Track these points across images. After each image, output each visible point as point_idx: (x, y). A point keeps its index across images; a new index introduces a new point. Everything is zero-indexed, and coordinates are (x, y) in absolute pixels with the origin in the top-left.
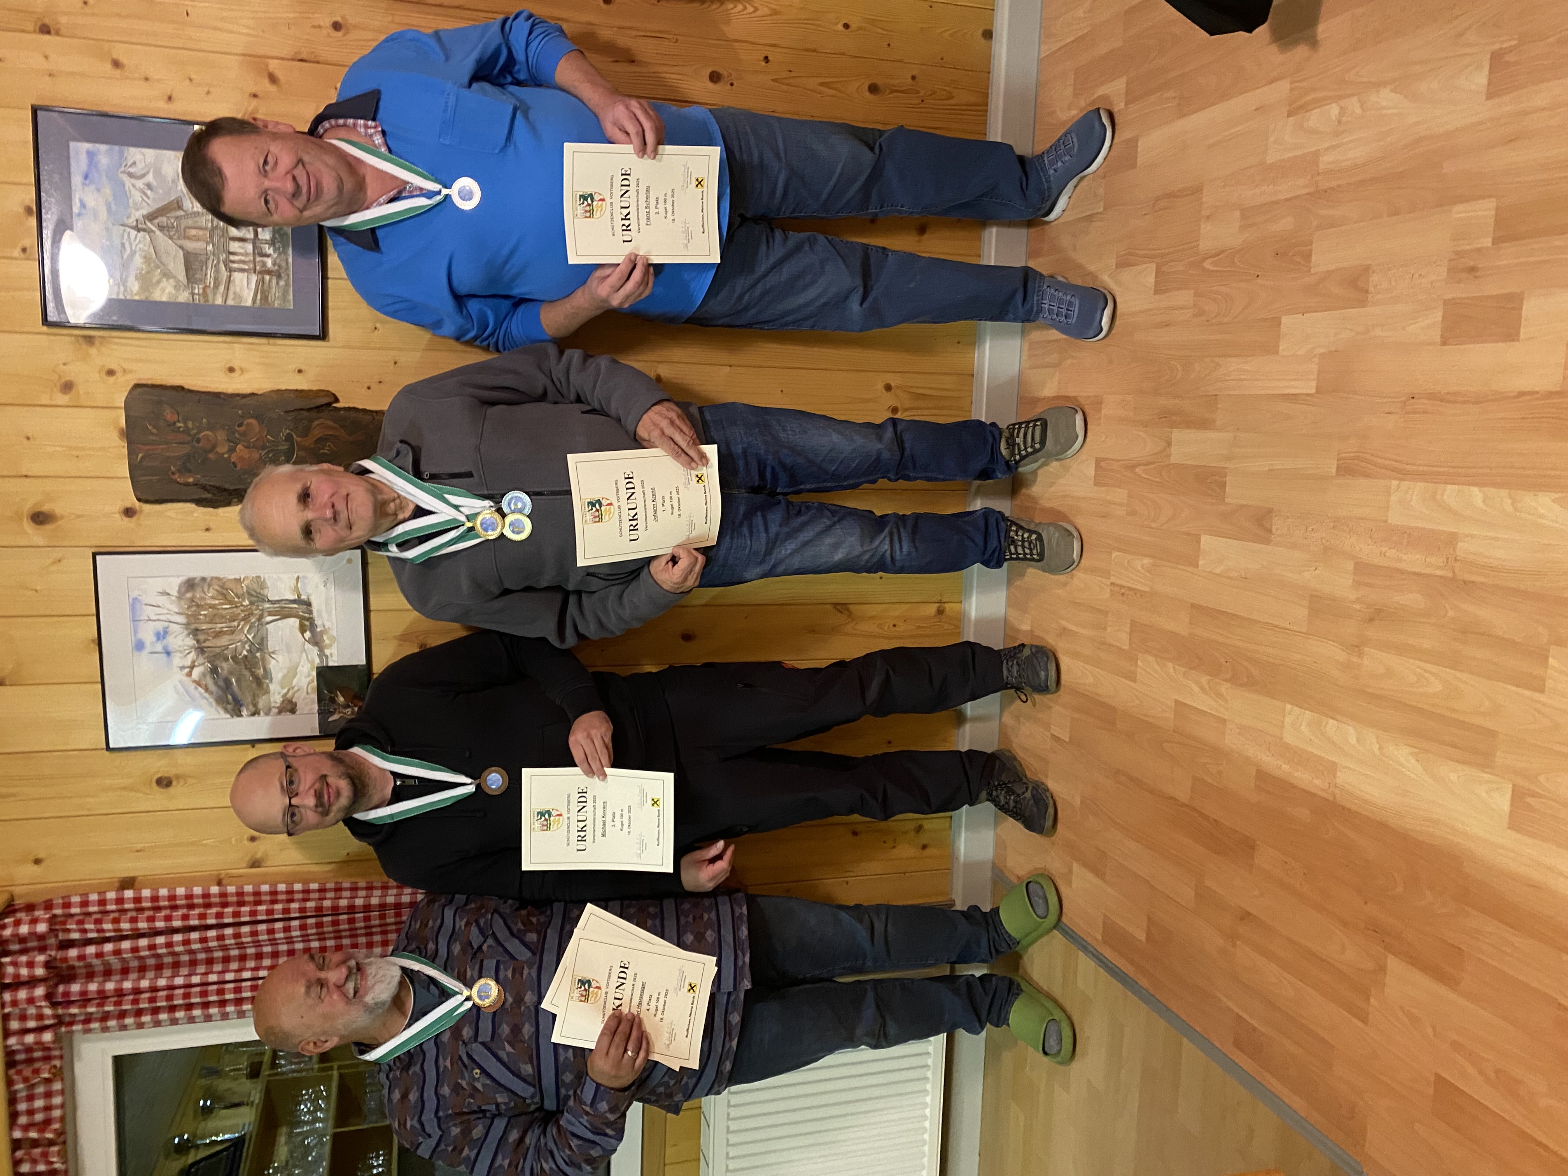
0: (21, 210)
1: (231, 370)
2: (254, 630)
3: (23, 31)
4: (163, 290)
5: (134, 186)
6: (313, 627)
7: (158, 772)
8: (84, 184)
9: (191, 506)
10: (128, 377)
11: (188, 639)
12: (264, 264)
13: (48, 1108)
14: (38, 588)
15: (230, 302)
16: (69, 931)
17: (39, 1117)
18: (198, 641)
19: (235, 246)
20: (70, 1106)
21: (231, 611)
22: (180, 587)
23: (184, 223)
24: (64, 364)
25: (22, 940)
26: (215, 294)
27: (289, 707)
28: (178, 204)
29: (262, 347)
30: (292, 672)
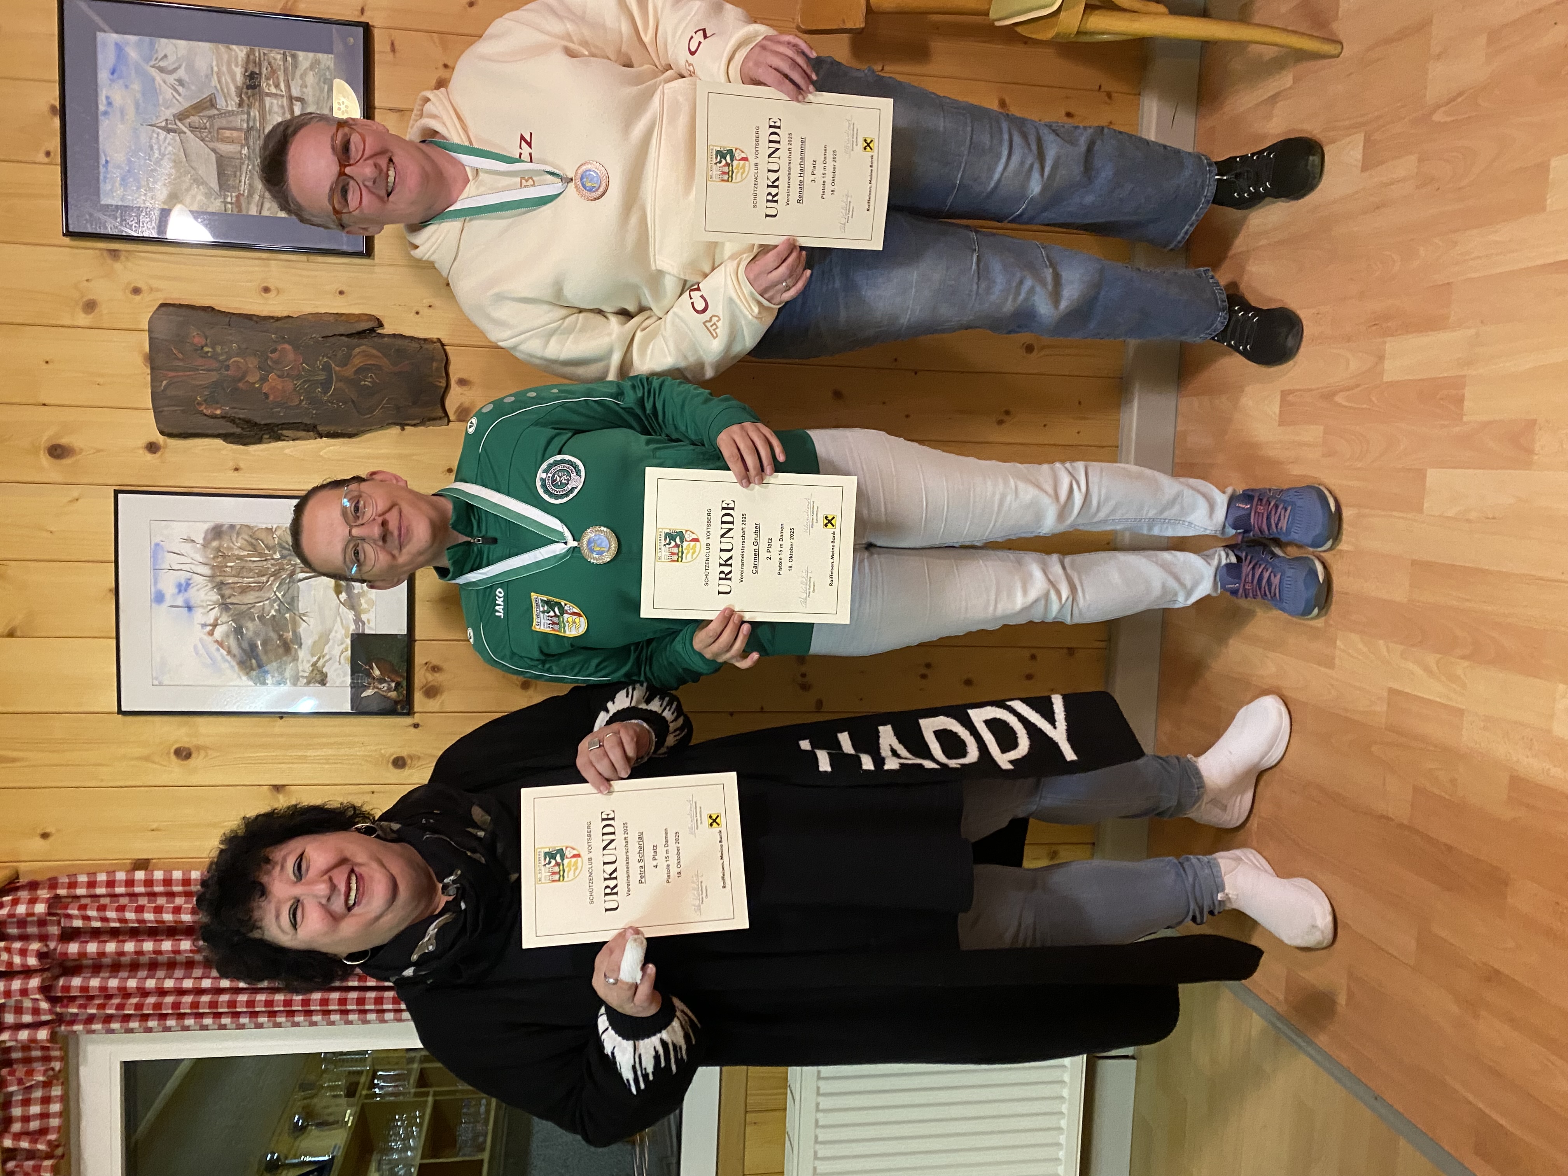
0: (45, 109)
1: (266, 290)
2: (285, 587)
4: (194, 197)
5: (165, 82)
7: (176, 742)
8: (112, 81)
9: (219, 443)
10: (155, 295)
11: (211, 593)
13: (44, 1116)
14: (52, 529)
15: (265, 212)
16: (69, 916)
17: (34, 1125)
18: (223, 596)
20: (73, 1115)
21: (260, 564)
22: (206, 533)
23: (218, 123)
24: (87, 280)
25: (22, 923)
26: (249, 203)
27: (320, 678)
28: (211, 102)
29: (300, 265)
30: (324, 638)
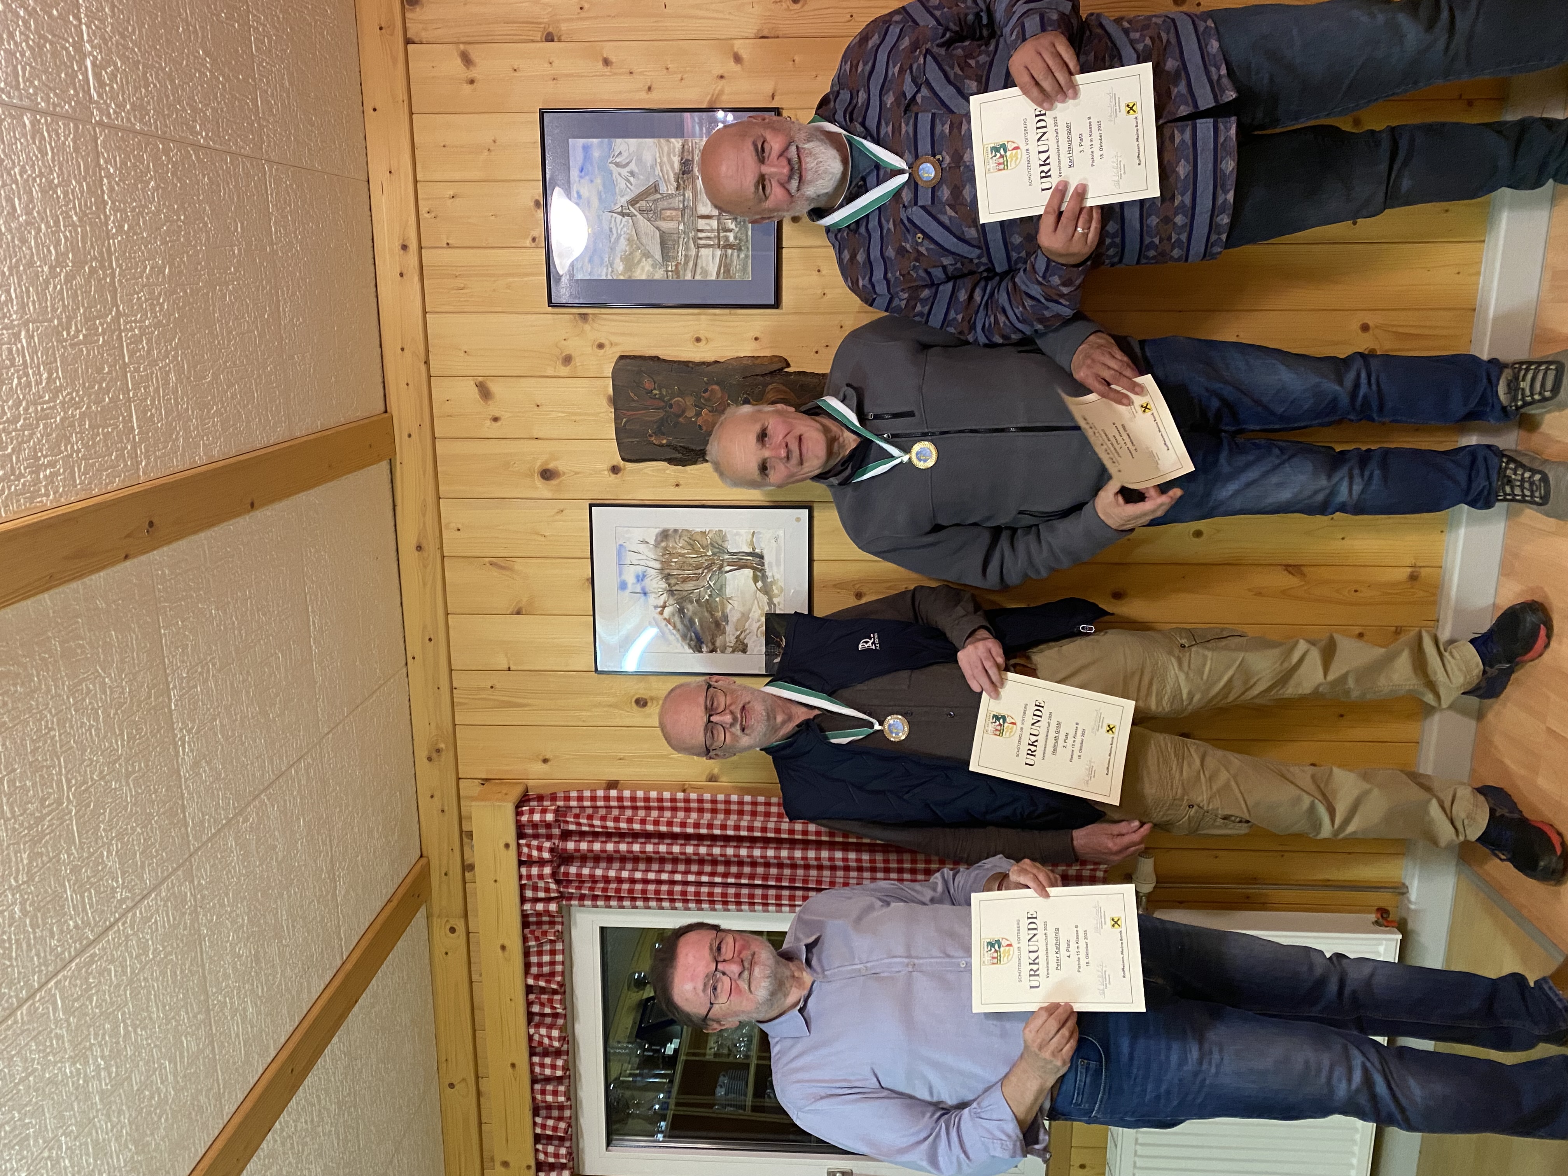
0: (532, 204)
1: (698, 340)
2: (716, 577)
3: (533, 41)
4: (643, 269)
5: (620, 175)
6: (764, 577)
7: (636, 693)
8: (581, 177)
9: (665, 464)
10: (615, 349)
11: (661, 582)
12: (727, 238)
13: (552, 963)
14: (547, 534)
15: (698, 277)
16: (567, 822)
17: (546, 969)
18: (669, 585)
19: (702, 224)
20: (568, 963)
21: (697, 559)
22: (656, 536)
23: (661, 205)
24: (565, 340)
25: (535, 826)
26: (685, 270)
27: (741, 647)
28: (655, 188)
29: (724, 318)
30: (745, 617)
